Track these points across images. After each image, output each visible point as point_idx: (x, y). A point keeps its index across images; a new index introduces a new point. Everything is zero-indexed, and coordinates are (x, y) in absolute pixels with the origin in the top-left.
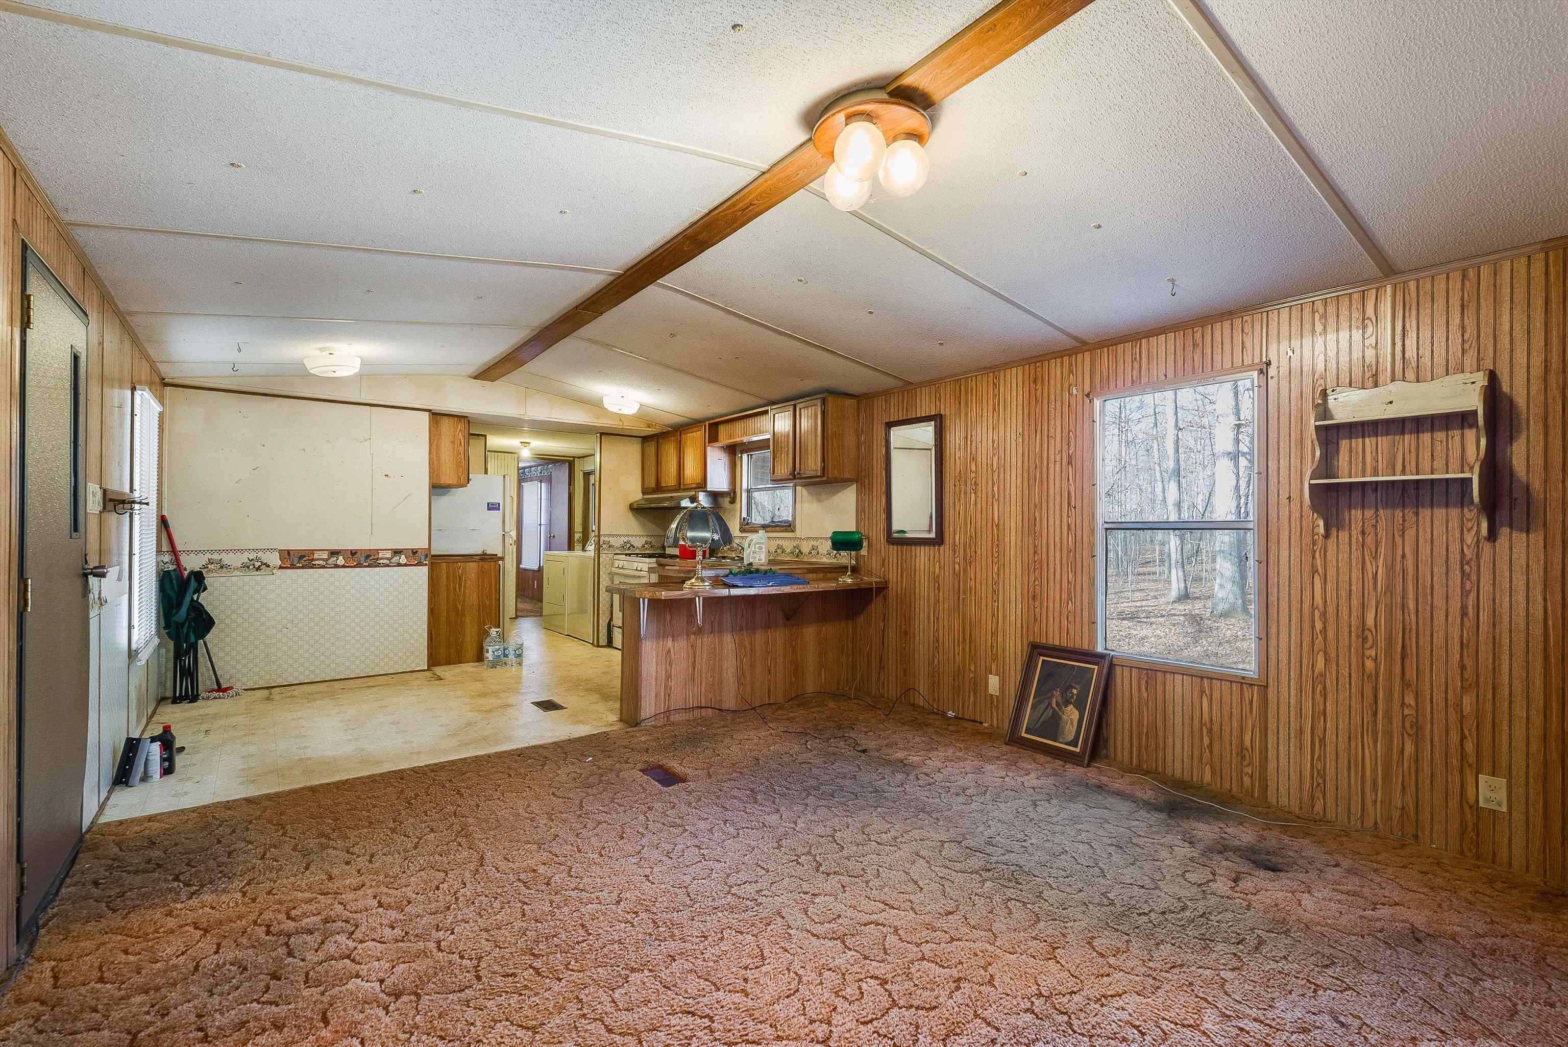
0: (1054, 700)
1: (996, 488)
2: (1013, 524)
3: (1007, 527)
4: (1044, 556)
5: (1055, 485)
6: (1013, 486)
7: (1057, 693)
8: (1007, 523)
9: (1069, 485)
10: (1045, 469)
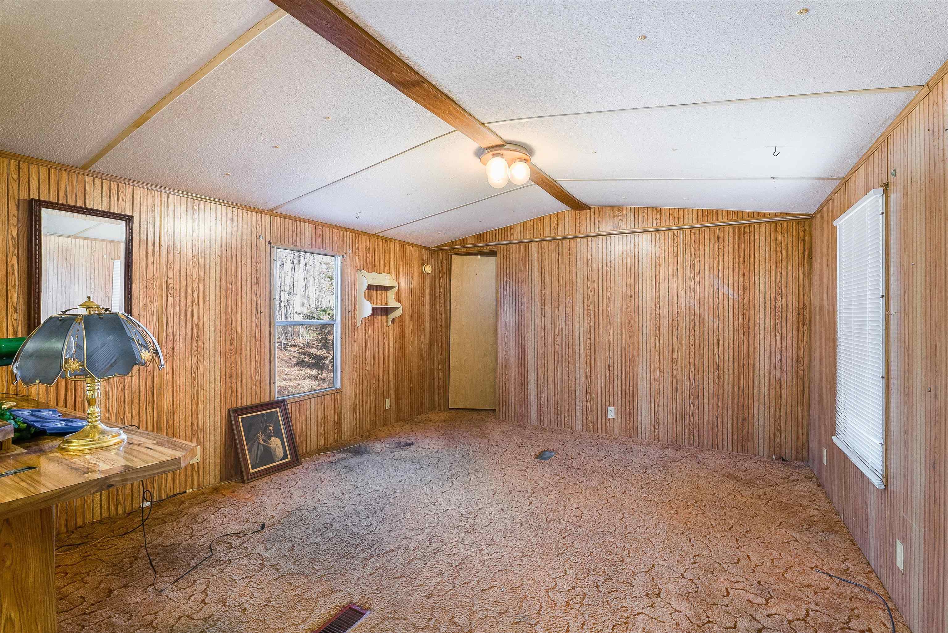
0: (261, 439)
1: (195, 294)
2: (212, 323)
3: (207, 326)
4: (238, 346)
5: (247, 296)
6: (213, 295)
7: (260, 435)
8: (206, 323)
9: (256, 297)
10: (239, 284)
